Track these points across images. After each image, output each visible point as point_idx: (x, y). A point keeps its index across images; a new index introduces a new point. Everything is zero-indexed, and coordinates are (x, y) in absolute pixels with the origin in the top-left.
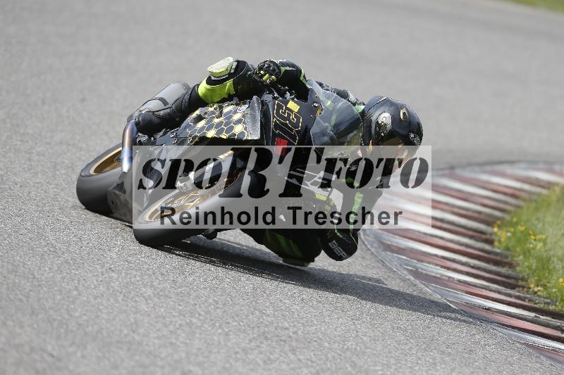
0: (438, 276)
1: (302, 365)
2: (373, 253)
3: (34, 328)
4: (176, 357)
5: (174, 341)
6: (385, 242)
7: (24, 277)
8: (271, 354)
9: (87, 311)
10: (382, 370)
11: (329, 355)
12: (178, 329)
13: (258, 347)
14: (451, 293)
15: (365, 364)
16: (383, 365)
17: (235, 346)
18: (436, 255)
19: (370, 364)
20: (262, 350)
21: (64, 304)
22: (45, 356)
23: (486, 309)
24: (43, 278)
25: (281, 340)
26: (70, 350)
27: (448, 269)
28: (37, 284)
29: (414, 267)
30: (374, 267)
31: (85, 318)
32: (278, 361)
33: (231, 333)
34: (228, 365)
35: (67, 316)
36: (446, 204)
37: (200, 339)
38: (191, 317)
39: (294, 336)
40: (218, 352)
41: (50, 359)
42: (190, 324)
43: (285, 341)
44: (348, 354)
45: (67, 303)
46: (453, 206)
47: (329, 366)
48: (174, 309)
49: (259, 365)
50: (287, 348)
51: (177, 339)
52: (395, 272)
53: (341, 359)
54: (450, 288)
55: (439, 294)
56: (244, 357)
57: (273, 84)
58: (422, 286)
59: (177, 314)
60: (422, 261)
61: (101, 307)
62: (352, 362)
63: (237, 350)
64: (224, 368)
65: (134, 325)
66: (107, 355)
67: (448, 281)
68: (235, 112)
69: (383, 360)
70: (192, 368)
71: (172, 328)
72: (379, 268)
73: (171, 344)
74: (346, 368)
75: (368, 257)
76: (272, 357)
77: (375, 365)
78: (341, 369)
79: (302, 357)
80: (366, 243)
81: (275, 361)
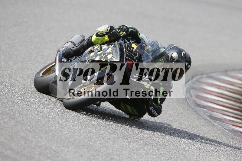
0: (220, 118)
1: (162, 156)
2: (192, 108)
3: (47, 139)
4: (108, 152)
5: (107, 145)
6: (197, 103)
7: (42, 117)
8: (148, 151)
9: (69, 131)
10: (196, 158)
11: (174, 152)
12: (109, 140)
13: (143, 148)
14: (226, 126)
15: (189, 156)
16: (197, 156)
17: (133, 148)
18: (219, 109)
19: (191, 155)
20: (144, 149)
21: (60, 129)
22: (52, 151)
23: (241, 132)
24: (51, 117)
25: (153, 145)
26: (62, 148)
27: (225, 115)
28: (48, 120)
29: (210, 114)
30: (193, 114)
31: (69, 135)
32: (152, 154)
33: (131, 142)
34: (130, 156)
35: (61, 134)
36: (224, 87)
37: (118, 144)
38: (115, 135)
39: (159, 143)
40: (126, 150)
41: (54, 152)
42: (113, 138)
43: (154, 145)
44: (182, 151)
45: (61, 128)
46: (227, 88)
47: (173, 156)
48: (107, 131)
49: (143, 156)
50: (155, 148)
51: (108, 144)
52: (202, 116)
53: (179, 154)
54: (225, 123)
55: (220, 125)
56: (137, 152)
57: (125, 36)
58: (214, 122)
59: (108, 133)
60: (213, 111)
61: (75, 130)
62: (183, 154)
63: (134, 149)
64: (128, 157)
65: (90, 138)
66: (78, 151)
67: (225, 120)
68: (108, 49)
69: (197, 154)
70: (114, 157)
71: (106, 139)
72: (195, 114)
73: (106, 146)
74: (181, 157)
75: (190, 109)
76: (149, 152)
77: (193, 156)
78: (179, 157)
79: (162, 152)
80: (189, 103)
81: (150, 154)
